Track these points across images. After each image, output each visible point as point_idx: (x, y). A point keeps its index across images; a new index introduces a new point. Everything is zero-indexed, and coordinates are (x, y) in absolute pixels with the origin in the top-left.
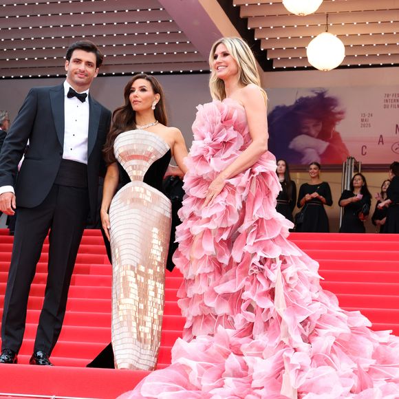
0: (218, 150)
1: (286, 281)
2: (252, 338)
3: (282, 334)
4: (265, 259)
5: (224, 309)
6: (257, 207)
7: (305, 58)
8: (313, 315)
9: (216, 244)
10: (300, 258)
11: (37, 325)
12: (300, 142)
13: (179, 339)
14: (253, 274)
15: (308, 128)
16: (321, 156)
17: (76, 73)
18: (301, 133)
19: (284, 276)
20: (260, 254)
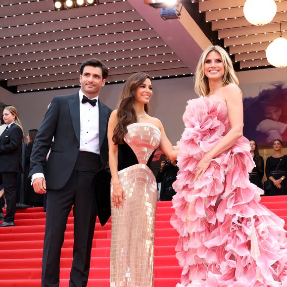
0: (205, 135)
1: (259, 235)
2: (235, 280)
3: (257, 275)
4: (243, 219)
5: (212, 259)
6: (235, 178)
7: (265, 59)
8: (282, 259)
9: (206, 209)
10: (269, 217)
11: (69, 280)
12: (265, 125)
13: (178, 284)
14: (234, 231)
15: (271, 113)
16: (282, 135)
17: (86, 84)
18: (265, 118)
19: (257, 231)
20: (238, 215)
